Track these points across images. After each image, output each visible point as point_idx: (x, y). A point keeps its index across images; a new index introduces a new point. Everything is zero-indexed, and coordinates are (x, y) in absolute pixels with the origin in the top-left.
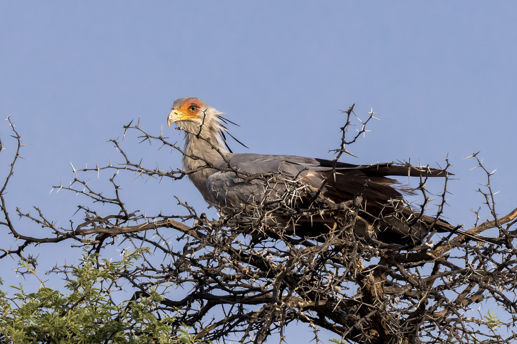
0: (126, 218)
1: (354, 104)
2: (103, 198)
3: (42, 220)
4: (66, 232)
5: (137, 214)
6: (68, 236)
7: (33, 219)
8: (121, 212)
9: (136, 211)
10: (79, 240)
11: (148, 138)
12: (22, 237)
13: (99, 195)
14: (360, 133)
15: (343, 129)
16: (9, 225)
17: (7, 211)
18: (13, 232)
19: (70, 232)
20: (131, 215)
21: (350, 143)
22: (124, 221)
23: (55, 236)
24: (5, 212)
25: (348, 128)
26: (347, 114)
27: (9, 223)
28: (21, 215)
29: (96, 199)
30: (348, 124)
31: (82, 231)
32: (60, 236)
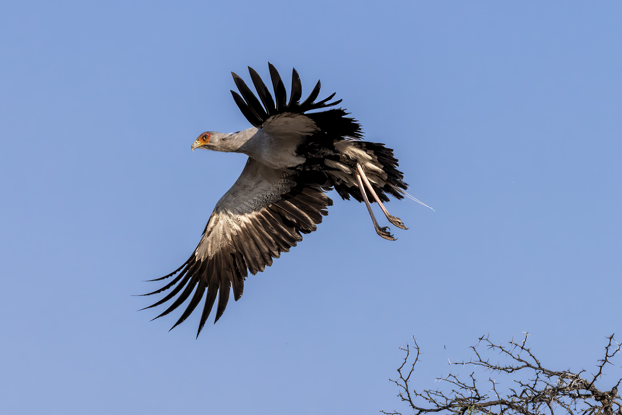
0: (479, 399)
1: (614, 334)
2: (466, 386)
3: (429, 398)
4: (443, 405)
5: (486, 397)
6: (444, 408)
7: (424, 397)
8: (476, 395)
9: (485, 395)
10: (451, 410)
11: (493, 346)
12: (417, 408)
13: (464, 384)
14: (617, 351)
15: (607, 348)
16: (410, 401)
17: (409, 392)
18: (412, 405)
19: (445, 405)
20: (482, 397)
21: (611, 356)
22: (478, 401)
23: (437, 408)
24: (408, 392)
25: (610, 348)
26: (610, 339)
27: (410, 399)
28: (417, 394)
29: (462, 387)
30: (610, 345)
31: (453, 405)
32: (440, 408)
